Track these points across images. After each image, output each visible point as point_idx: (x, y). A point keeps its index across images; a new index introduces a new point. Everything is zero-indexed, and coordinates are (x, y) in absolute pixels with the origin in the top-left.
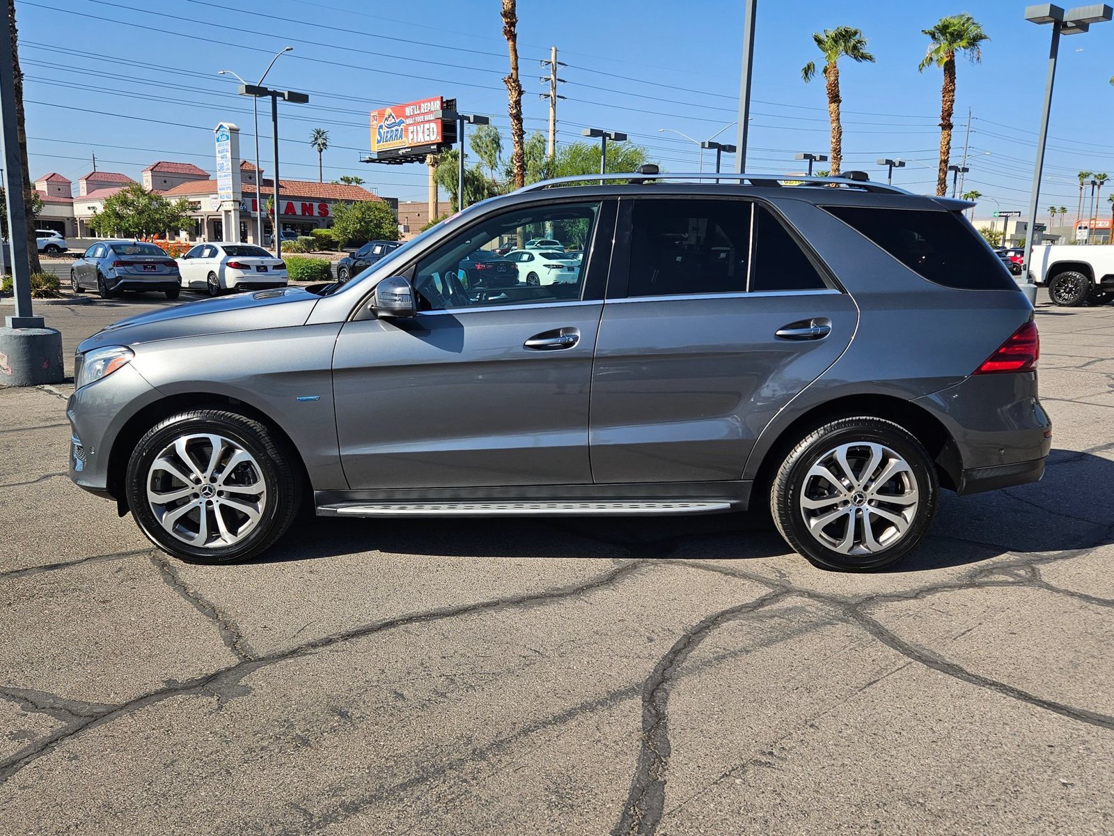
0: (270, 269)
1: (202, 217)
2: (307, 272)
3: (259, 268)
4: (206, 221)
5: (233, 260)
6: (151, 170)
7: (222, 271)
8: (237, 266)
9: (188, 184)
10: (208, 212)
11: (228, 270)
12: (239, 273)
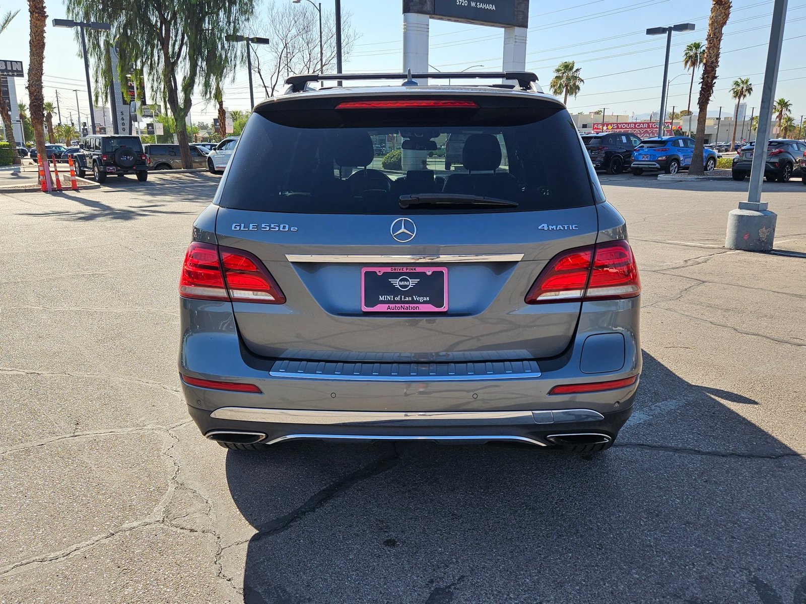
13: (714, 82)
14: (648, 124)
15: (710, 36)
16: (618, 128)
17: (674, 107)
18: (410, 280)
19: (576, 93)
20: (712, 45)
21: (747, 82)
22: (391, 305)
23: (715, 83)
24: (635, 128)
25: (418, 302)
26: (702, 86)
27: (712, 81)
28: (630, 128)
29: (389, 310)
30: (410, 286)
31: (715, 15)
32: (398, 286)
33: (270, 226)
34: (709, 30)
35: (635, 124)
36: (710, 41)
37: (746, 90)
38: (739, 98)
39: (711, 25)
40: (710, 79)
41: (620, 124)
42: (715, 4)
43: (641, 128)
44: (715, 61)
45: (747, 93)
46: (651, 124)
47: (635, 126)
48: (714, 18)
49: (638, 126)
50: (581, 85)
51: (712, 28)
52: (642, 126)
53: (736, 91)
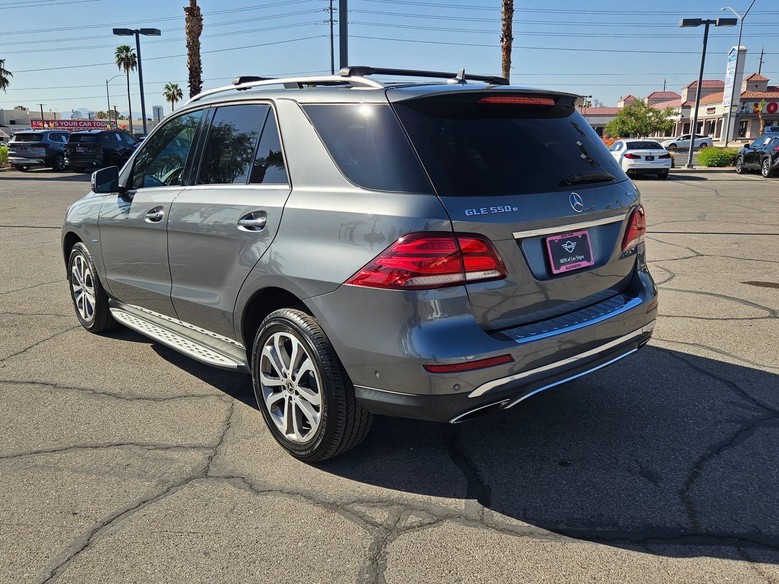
0: (656, 158)
1: (714, 120)
2: (717, 160)
3: (647, 158)
4: (716, 122)
5: (630, 152)
6: (688, 87)
7: (621, 160)
8: (632, 156)
9: (711, 96)
10: (719, 115)
11: (625, 159)
12: (632, 161)
13: (200, 86)
14: (92, 123)
15: (190, 43)
16: (60, 125)
17: (115, 107)
18: (572, 244)
19: (5, 87)
20: (193, 52)
21: (176, 87)
22: (568, 266)
23: (202, 87)
24: (79, 126)
25: (579, 261)
26: (191, 89)
27: (199, 85)
28: (73, 126)
29: (567, 270)
30: (573, 249)
31: (190, 25)
32: (567, 250)
33: (497, 209)
34: (188, 38)
35: (78, 122)
36: (190, 48)
37: (177, 94)
38: (173, 101)
39: (189, 33)
40: (197, 84)
41: (62, 121)
42: (188, 15)
43: (85, 126)
44: (198, 67)
45: (178, 97)
46: (94, 123)
47: (78, 124)
48: (191, 28)
49: (81, 124)
50: (8, 77)
51: (190, 37)
52: (85, 124)
53: (168, 95)
